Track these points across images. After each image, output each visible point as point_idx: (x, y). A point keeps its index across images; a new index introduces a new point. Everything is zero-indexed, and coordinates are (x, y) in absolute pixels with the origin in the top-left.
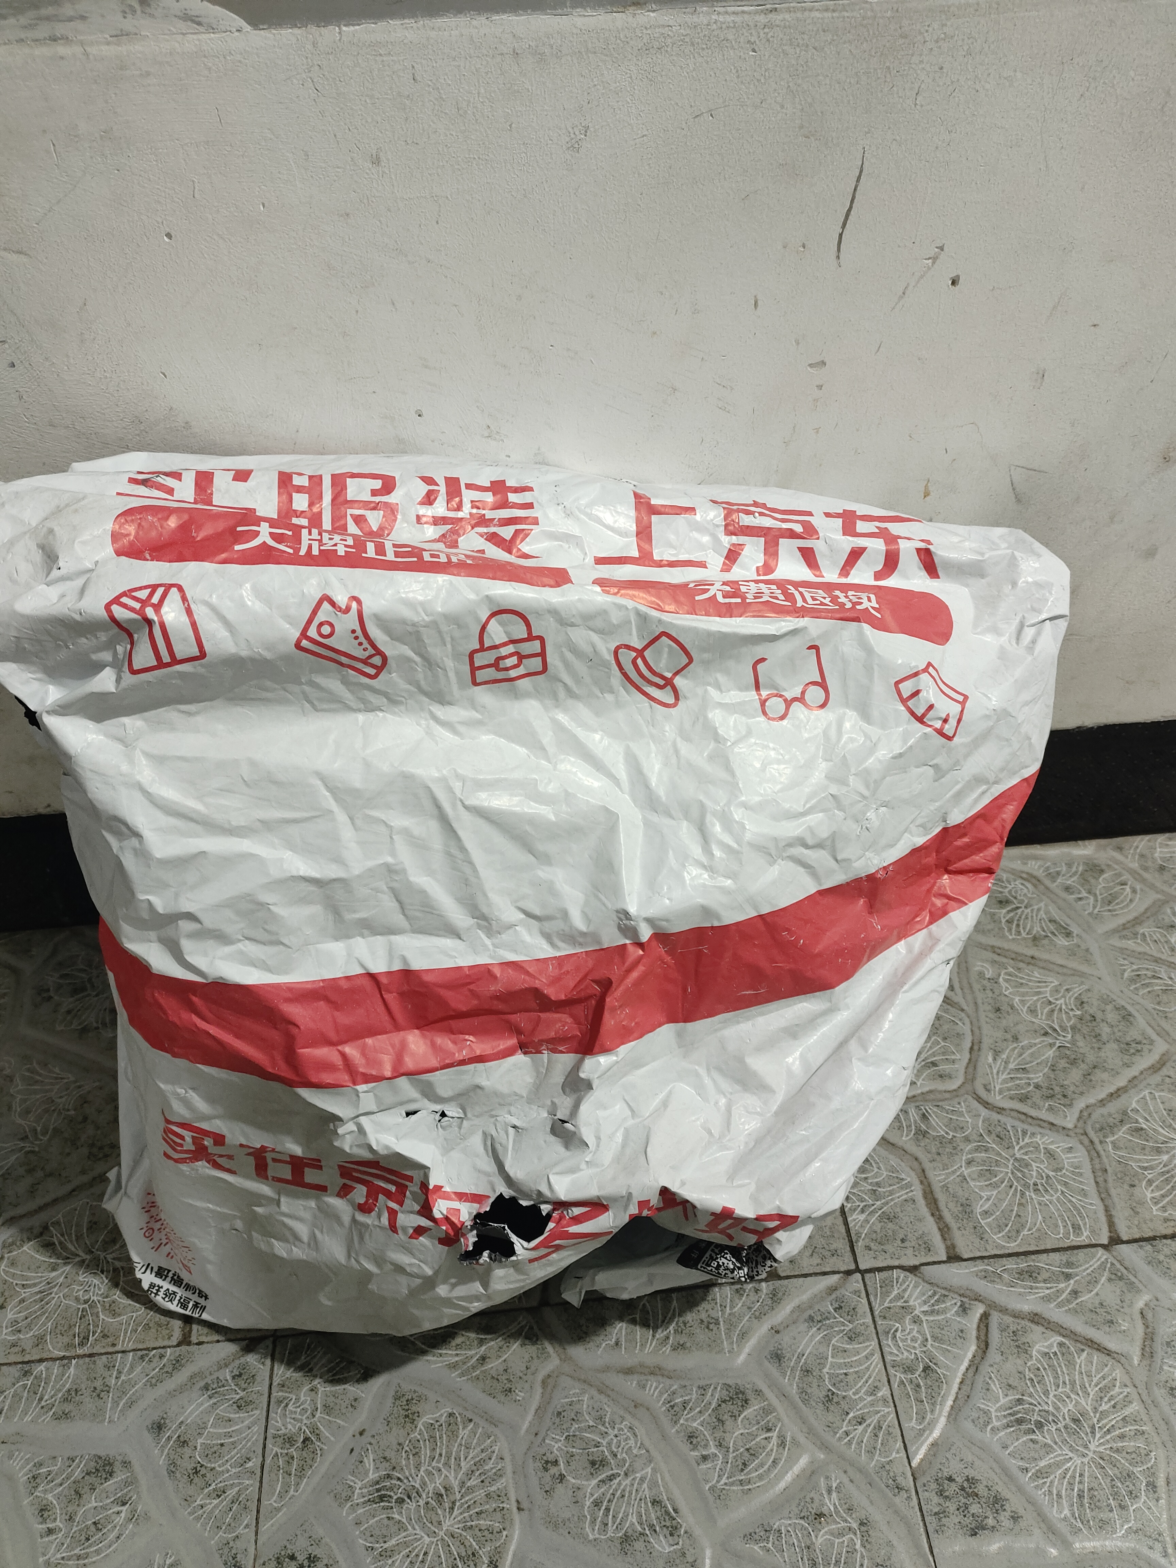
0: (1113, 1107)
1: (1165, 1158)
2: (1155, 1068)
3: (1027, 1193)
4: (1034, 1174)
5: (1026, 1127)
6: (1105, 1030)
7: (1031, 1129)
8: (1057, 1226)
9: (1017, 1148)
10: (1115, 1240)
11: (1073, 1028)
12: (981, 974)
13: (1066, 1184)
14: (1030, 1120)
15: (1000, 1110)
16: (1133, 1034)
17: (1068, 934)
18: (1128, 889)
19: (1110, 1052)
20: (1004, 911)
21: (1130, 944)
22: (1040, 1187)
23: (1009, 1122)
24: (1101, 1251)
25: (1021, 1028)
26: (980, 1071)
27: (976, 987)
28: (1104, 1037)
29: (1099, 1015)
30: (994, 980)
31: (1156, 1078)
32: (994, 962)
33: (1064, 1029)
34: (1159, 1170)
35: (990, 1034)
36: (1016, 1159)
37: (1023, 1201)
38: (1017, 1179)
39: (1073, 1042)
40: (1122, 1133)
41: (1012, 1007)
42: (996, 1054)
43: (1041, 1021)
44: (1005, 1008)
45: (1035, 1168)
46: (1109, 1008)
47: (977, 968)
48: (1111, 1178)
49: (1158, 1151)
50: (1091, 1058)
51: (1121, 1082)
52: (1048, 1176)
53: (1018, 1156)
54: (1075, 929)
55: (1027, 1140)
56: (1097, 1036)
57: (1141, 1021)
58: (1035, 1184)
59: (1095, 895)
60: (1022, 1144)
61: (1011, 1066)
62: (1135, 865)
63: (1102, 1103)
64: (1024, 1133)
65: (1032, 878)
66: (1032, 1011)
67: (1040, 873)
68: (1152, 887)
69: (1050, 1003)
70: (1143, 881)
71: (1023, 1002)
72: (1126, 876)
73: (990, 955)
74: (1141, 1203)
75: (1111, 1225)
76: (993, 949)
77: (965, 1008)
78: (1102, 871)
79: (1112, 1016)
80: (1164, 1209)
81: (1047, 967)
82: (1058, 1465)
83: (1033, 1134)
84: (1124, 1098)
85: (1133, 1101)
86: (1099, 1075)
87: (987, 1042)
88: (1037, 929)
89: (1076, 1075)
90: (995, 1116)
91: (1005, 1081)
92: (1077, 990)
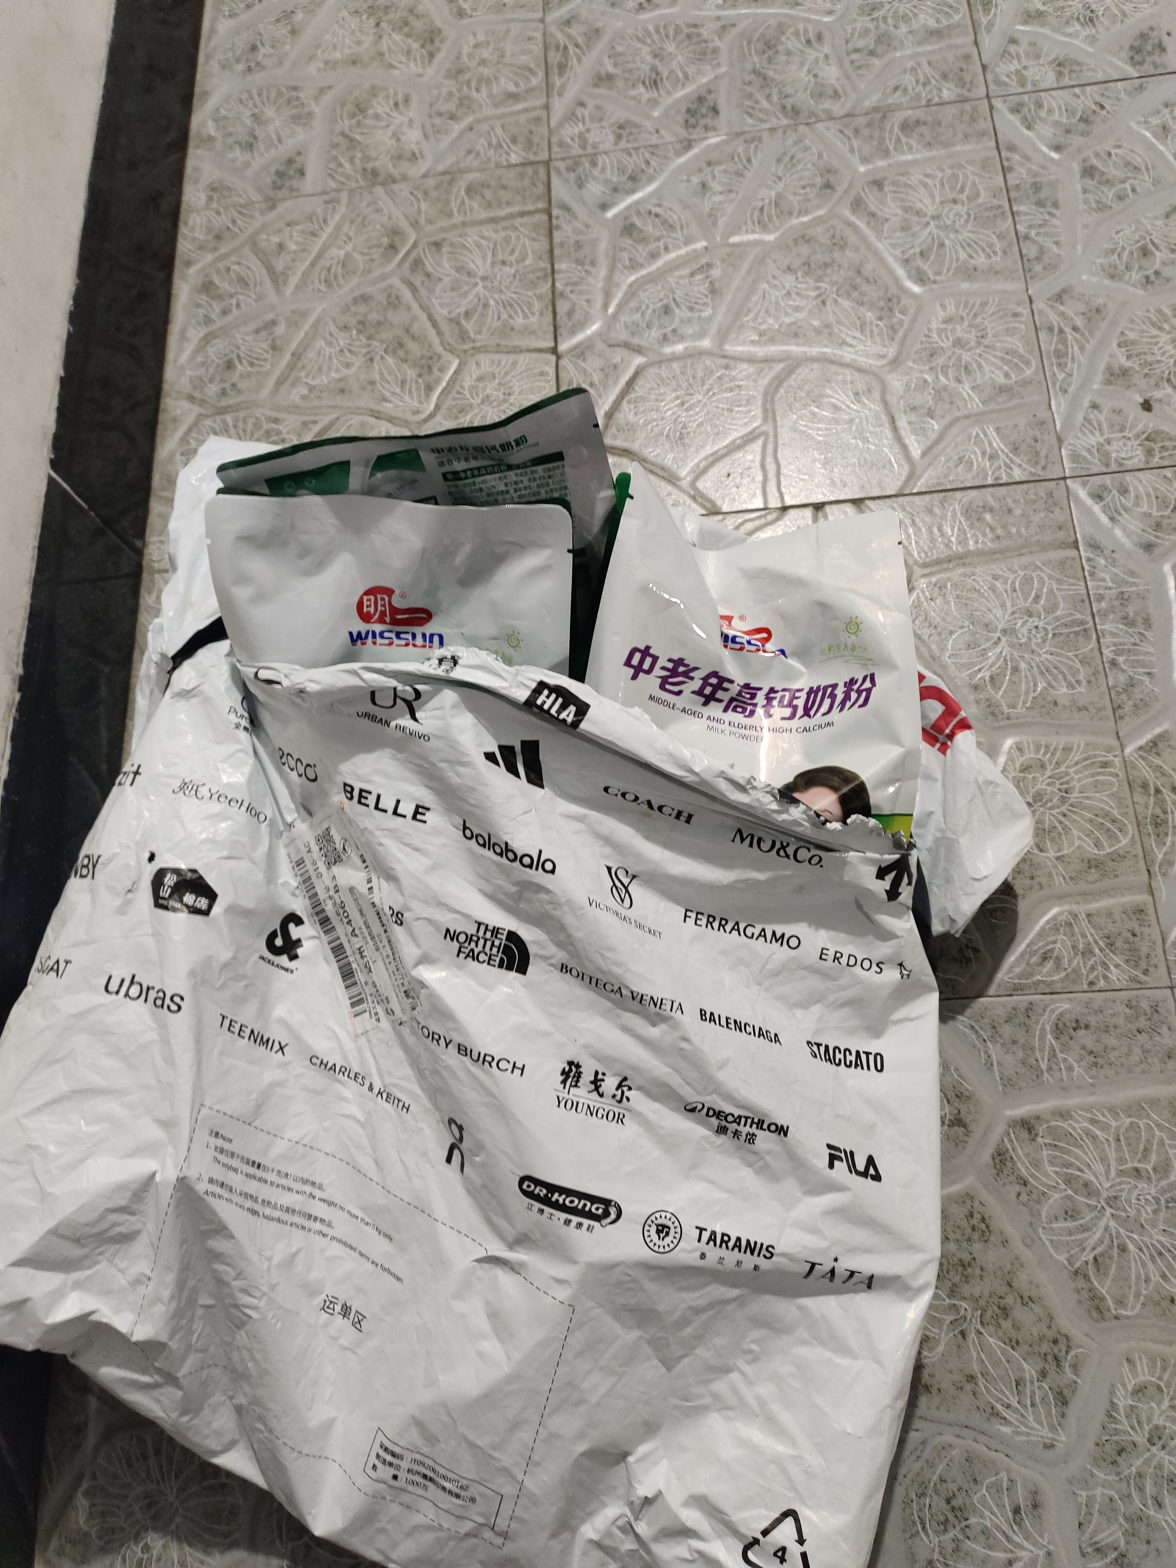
0: (445, 327)
1: (492, 302)
2: (414, 290)
3: (512, 401)
4: (495, 393)
5: (454, 392)
6: (374, 316)
7: (457, 387)
8: (540, 387)
9: (472, 401)
10: (554, 351)
11: (368, 338)
12: (304, 397)
13: (506, 373)
14: (449, 388)
15: (438, 407)
16: (381, 298)
17: (274, 323)
18: (236, 267)
19: (396, 317)
20: (239, 366)
21: (294, 280)
22: (508, 391)
23: (449, 402)
24: (562, 362)
25: (363, 377)
26: (398, 413)
27: (316, 403)
28: (381, 318)
29: (360, 318)
30: (311, 389)
31: (423, 292)
32: (293, 385)
33: (369, 345)
34: (501, 308)
35: (365, 401)
36: (482, 404)
38: (499, 405)
39: (382, 341)
40: (469, 326)
41: (341, 380)
42: (385, 399)
43: (358, 362)
44: (341, 385)
45: (491, 391)
46: (353, 309)
47: (297, 399)
48: (504, 342)
49: (486, 306)
50: (399, 332)
51: (424, 317)
52: (499, 384)
54: (271, 316)
55: (466, 393)
56: (379, 323)
57: (370, 290)
58: (505, 394)
59: (237, 293)
61: (398, 391)
62: (210, 257)
63: (440, 333)
65: (207, 340)
66: (348, 365)
67: (202, 332)
68: (236, 250)
69: (342, 351)
70: (227, 255)
71: (337, 371)
72: (221, 266)
73: (284, 388)
74: (526, 327)
75: (541, 350)
76: (280, 383)
77: (335, 416)
78: (211, 283)
79: (362, 309)
80: (533, 314)
81: (305, 346)
83: (462, 388)
84: (437, 318)
85: (441, 312)
86: (415, 329)
87: (373, 405)
88: (264, 346)
89: (412, 346)
90: (443, 411)
91: (412, 398)
92: (332, 328)
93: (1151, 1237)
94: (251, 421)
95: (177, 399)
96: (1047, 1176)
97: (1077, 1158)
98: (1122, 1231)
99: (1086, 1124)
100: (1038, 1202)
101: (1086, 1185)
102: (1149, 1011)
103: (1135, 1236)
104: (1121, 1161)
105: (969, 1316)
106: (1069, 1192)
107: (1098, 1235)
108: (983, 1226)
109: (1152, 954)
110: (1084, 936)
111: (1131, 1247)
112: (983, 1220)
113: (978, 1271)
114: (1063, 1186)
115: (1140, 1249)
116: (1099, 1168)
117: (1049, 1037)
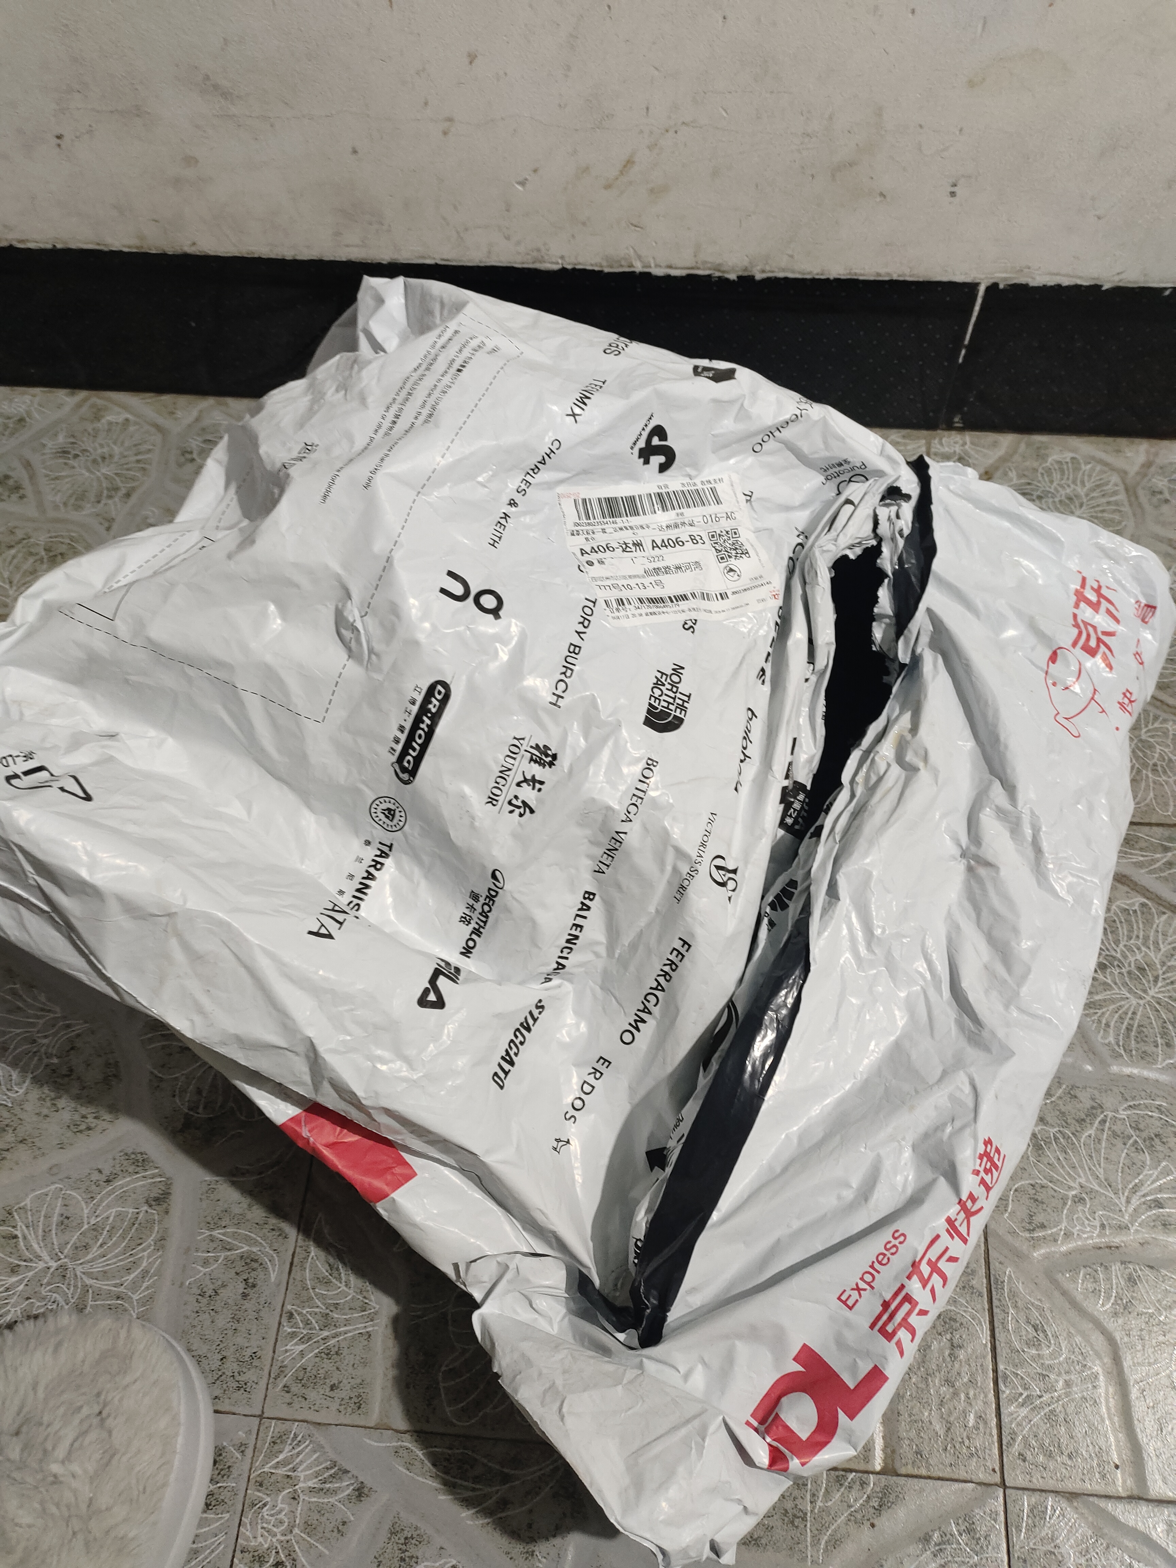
3: (1144, 772)
4: (1157, 755)
5: (1158, 712)
7: (1163, 715)
8: (1166, 804)
9: (1144, 730)
14: (1165, 707)
22: (1159, 768)
36: (1141, 741)
37: (1138, 778)
45: (1158, 751)
52: (1170, 760)
53: (1144, 737)
55: (1156, 725)
58: (1155, 765)
60: (1150, 727)
64: (1156, 718)
82: (1113, 1001)
83: (1165, 721)
93: (14, 1306)
94: (1117, 517)
95: (1147, 452)
96: (109, 1206)
97: (115, 1245)
98: (31, 1274)
99: (145, 1264)
100: (87, 1191)
101: (86, 1247)
102: (242, 1378)
103: (21, 1287)
104: (98, 1294)
105: (9, 1093)
106: (86, 1226)
107: (35, 1246)
108: (83, 1127)
109: (304, 1404)
110: (347, 1322)
111: (14, 1279)
112: (89, 1129)
113: (45, 1111)
114: (93, 1222)
115: (7, 1290)
116: (97, 1268)
117: (246, 1248)
